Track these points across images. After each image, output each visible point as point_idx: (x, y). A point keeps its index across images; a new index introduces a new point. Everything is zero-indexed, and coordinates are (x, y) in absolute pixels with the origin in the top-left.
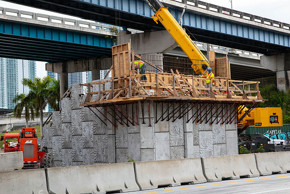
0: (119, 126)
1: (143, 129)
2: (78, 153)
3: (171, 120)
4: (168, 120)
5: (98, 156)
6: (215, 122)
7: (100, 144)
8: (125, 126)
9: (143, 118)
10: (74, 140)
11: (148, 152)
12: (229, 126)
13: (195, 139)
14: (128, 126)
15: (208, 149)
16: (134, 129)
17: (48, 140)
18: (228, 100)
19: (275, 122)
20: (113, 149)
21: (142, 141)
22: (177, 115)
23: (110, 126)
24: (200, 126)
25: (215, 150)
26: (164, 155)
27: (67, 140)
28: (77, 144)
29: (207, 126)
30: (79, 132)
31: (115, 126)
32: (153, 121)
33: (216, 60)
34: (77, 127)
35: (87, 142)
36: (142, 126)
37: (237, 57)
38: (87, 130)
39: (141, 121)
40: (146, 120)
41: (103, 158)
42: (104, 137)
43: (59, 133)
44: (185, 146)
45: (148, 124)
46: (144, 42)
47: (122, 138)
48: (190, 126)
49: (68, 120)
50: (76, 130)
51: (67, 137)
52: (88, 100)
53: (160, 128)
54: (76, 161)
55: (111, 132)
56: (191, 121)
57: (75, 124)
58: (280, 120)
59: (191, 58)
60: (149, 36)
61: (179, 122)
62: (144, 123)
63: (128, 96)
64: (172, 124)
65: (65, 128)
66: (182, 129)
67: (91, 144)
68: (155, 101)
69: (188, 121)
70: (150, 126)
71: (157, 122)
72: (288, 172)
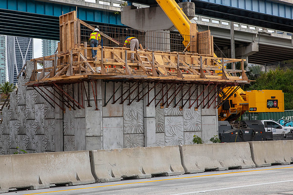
0: (67, 109)
1: (89, 112)
2: (31, 140)
3: (126, 102)
4: (122, 103)
5: (48, 144)
6: (187, 105)
7: (50, 130)
8: (72, 109)
9: (89, 101)
10: (28, 125)
11: (94, 141)
12: (206, 111)
13: (158, 126)
14: (75, 109)
15: (176, 138)
16: (79, 113)
17: (6, 125)
19: (273, 107)
20: (60, 136)
21: (87, 127)
22: (133, 96)
23: (58, 109)
24: (167, 111)
25: (186, 138)
26: (115, 144)
27: (22, 124)
28: (31, 130)
29: (176, 110)
30: (32, 115)
31: (63, 110)
32: (100, 103)
33: (198, 35)
34: (31, 110)
35: (38, 128)
36: (87, 109)
37: (269, 37)
38: (39, 114)
39: (86, 104)
40: (93, 103)
41: (52, 147)
42: (54, 121)
43: (16, 116)
44: (144, 134)
45: (94, 107)
47: (69, 124)
48: (151, 111)
49: (22, 102)
50: (29, 113)
51: (22, 122)
52: (33, 78)
53: (111, 112)
54: (30, 150)
55: (58, 116)
56: (153, 104)
57: (29, 106)
58: (281, 104)
59: (182, 33)
60: (155, 12)
61: (137, 106)
62: (89, 106)
64: (127, 108)
65: (21, 111)
66: (142, 113)
67: (42, 130)
68: (103, 80)
69: (149, 104)
70: (97, 109)
71: (105, 105)
72: (230, 169)
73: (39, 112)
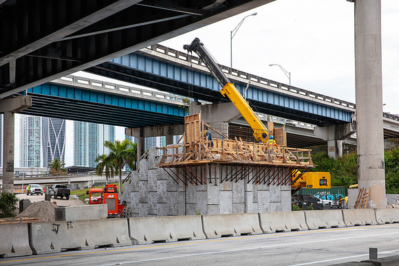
0: (189, 184)
1: (210, 187)
2: (153, 207)
3: (235, 180)
4: (231, 181)
5: (170, 210)
6: (272, 183)
7: (172, 200)
8: (195, 184)
9: (210, 178)
10: (150, 196)
11: (213, 208)
12: (284, 187)
13: (254, 197)
14: (197, 185)
15: (265, 207)
16: (202, 187)
18: (283, 164)
20: (183, 204)
21: (209, 198)
22: (239, 176)
23: (181, 184)
24: (260, 186)
25: (271, 207)
26: (227, 210)
28: (152, 199)
29: (265, 187)
30: (154, 189)
31: (186, 185)
32: (218, 181)
33: (274, 130)
34: (153, 184)
35: (161, 198)
36: (209, 185)
38: (161, 188)
39: (208, 181)
40: (213, 180)
41: (174, 212)
42: (176, 193)
43: (137, 189)
44: (245, 203)
45: (214, 183)
46: (212, 112)
47: (191, 195)
48: (250, 186)
49: (145, 178)
50: (152, 187)
51: (144, 193)
52: (162, 161)
53: (225, 187)
54: (151, 214)
55: (182, 189)
56: (251, 182)
57: (151, 182)
58: (329, 183)
59: (253, 127)
60: (217, 108)
61: (241, 182)
62: (210, 182)
63: (197, 159)
64: (234, 184)
65: (142, 185)
66: (244, 188)
67: (165, 200)
68: (220, 164)
69: (249, 182)
70: (216, 185)
71: (222, 182)
72: (332, 227)
73: (161, 187)
